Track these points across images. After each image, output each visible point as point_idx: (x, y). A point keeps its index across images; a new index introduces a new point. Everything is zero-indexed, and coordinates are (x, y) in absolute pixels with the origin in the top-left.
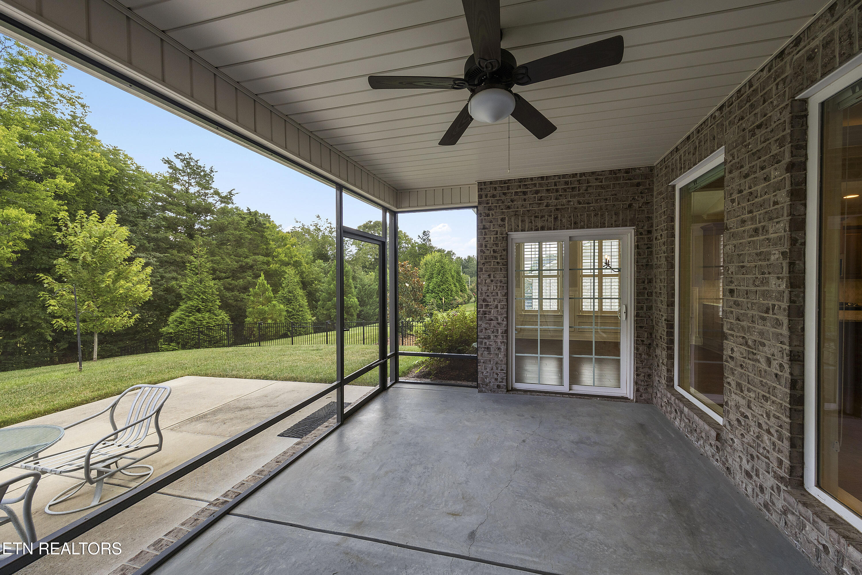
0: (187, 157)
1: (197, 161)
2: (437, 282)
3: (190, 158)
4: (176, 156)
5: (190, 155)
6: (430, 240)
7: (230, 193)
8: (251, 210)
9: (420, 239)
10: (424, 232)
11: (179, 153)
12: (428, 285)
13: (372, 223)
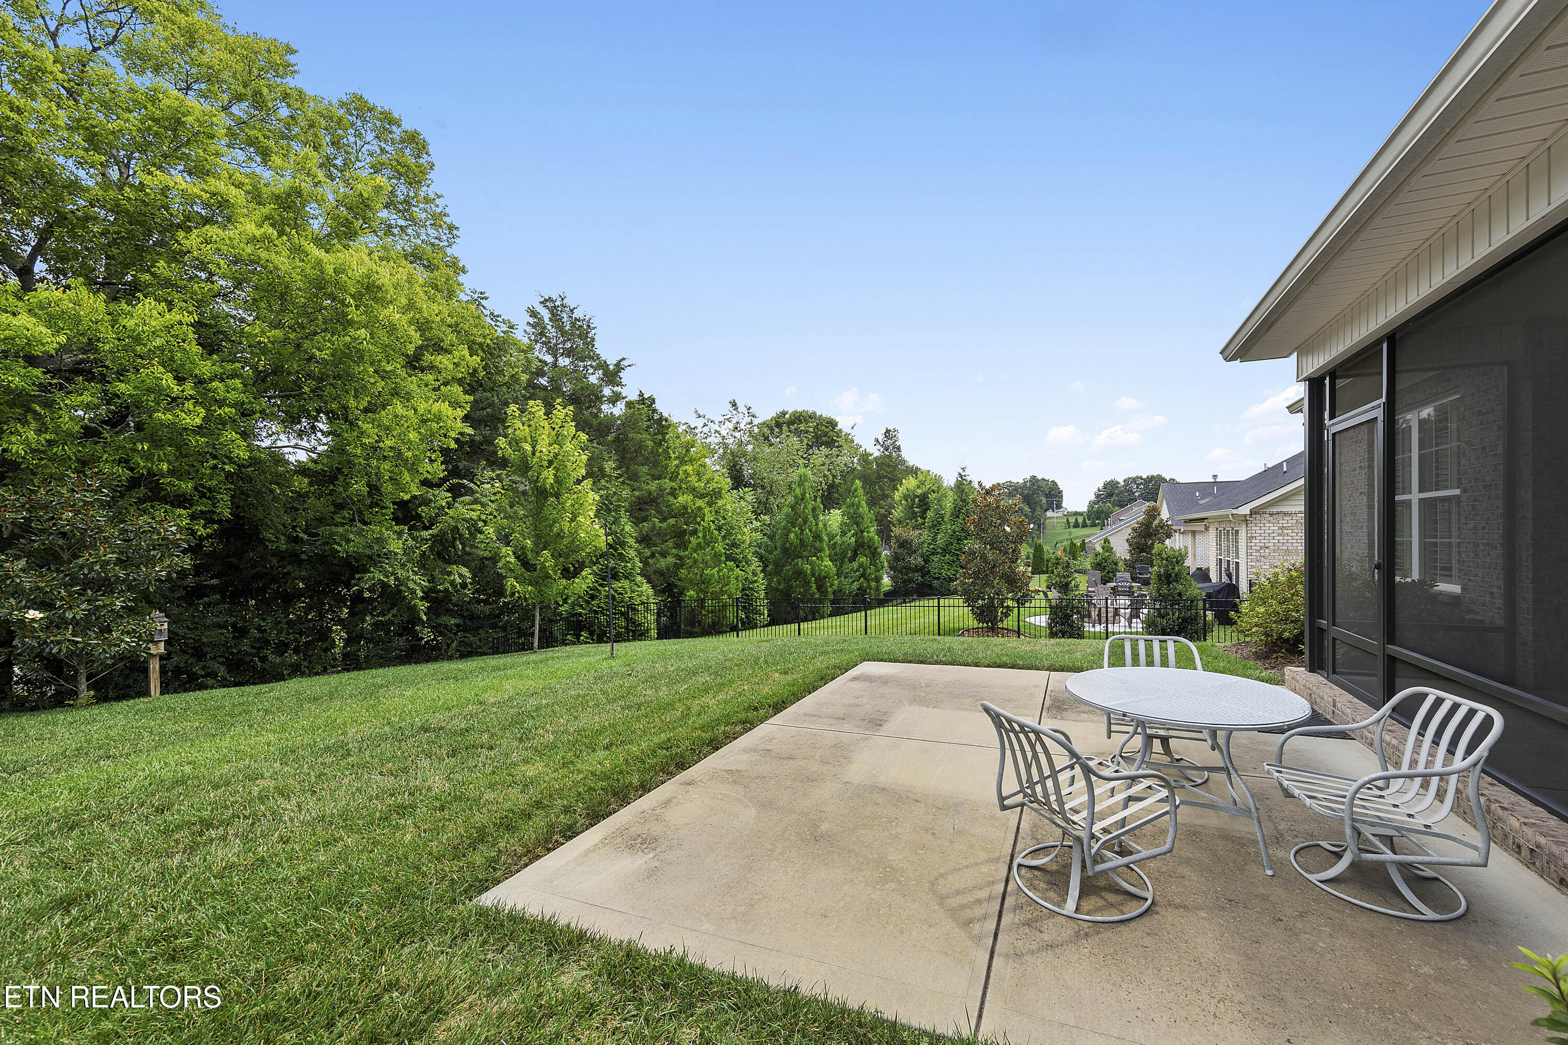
0: (558, 303)
1: (572, 311)
2: (954, 532)
3: (563, 306)
4: (541, 303)
5: (563, 300)
6: (899, 448)
7: (618, 365)
8: (646, 396)
9: (878, 447)
10: (888, 431)
11: (547, 298)
12: (934, 539)
13: (787, 416)
